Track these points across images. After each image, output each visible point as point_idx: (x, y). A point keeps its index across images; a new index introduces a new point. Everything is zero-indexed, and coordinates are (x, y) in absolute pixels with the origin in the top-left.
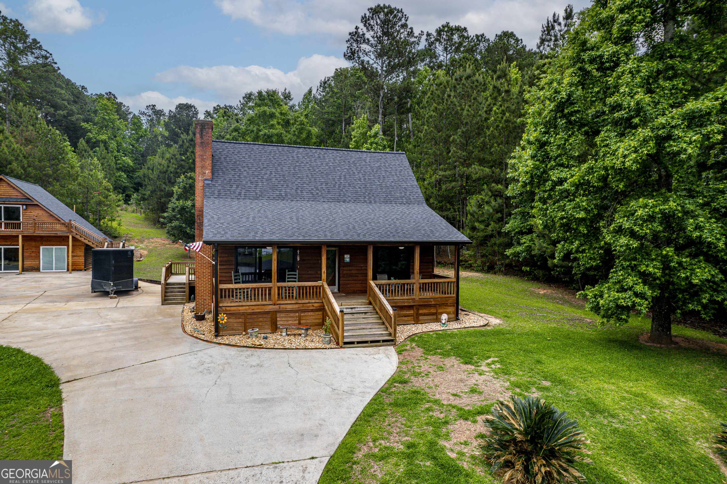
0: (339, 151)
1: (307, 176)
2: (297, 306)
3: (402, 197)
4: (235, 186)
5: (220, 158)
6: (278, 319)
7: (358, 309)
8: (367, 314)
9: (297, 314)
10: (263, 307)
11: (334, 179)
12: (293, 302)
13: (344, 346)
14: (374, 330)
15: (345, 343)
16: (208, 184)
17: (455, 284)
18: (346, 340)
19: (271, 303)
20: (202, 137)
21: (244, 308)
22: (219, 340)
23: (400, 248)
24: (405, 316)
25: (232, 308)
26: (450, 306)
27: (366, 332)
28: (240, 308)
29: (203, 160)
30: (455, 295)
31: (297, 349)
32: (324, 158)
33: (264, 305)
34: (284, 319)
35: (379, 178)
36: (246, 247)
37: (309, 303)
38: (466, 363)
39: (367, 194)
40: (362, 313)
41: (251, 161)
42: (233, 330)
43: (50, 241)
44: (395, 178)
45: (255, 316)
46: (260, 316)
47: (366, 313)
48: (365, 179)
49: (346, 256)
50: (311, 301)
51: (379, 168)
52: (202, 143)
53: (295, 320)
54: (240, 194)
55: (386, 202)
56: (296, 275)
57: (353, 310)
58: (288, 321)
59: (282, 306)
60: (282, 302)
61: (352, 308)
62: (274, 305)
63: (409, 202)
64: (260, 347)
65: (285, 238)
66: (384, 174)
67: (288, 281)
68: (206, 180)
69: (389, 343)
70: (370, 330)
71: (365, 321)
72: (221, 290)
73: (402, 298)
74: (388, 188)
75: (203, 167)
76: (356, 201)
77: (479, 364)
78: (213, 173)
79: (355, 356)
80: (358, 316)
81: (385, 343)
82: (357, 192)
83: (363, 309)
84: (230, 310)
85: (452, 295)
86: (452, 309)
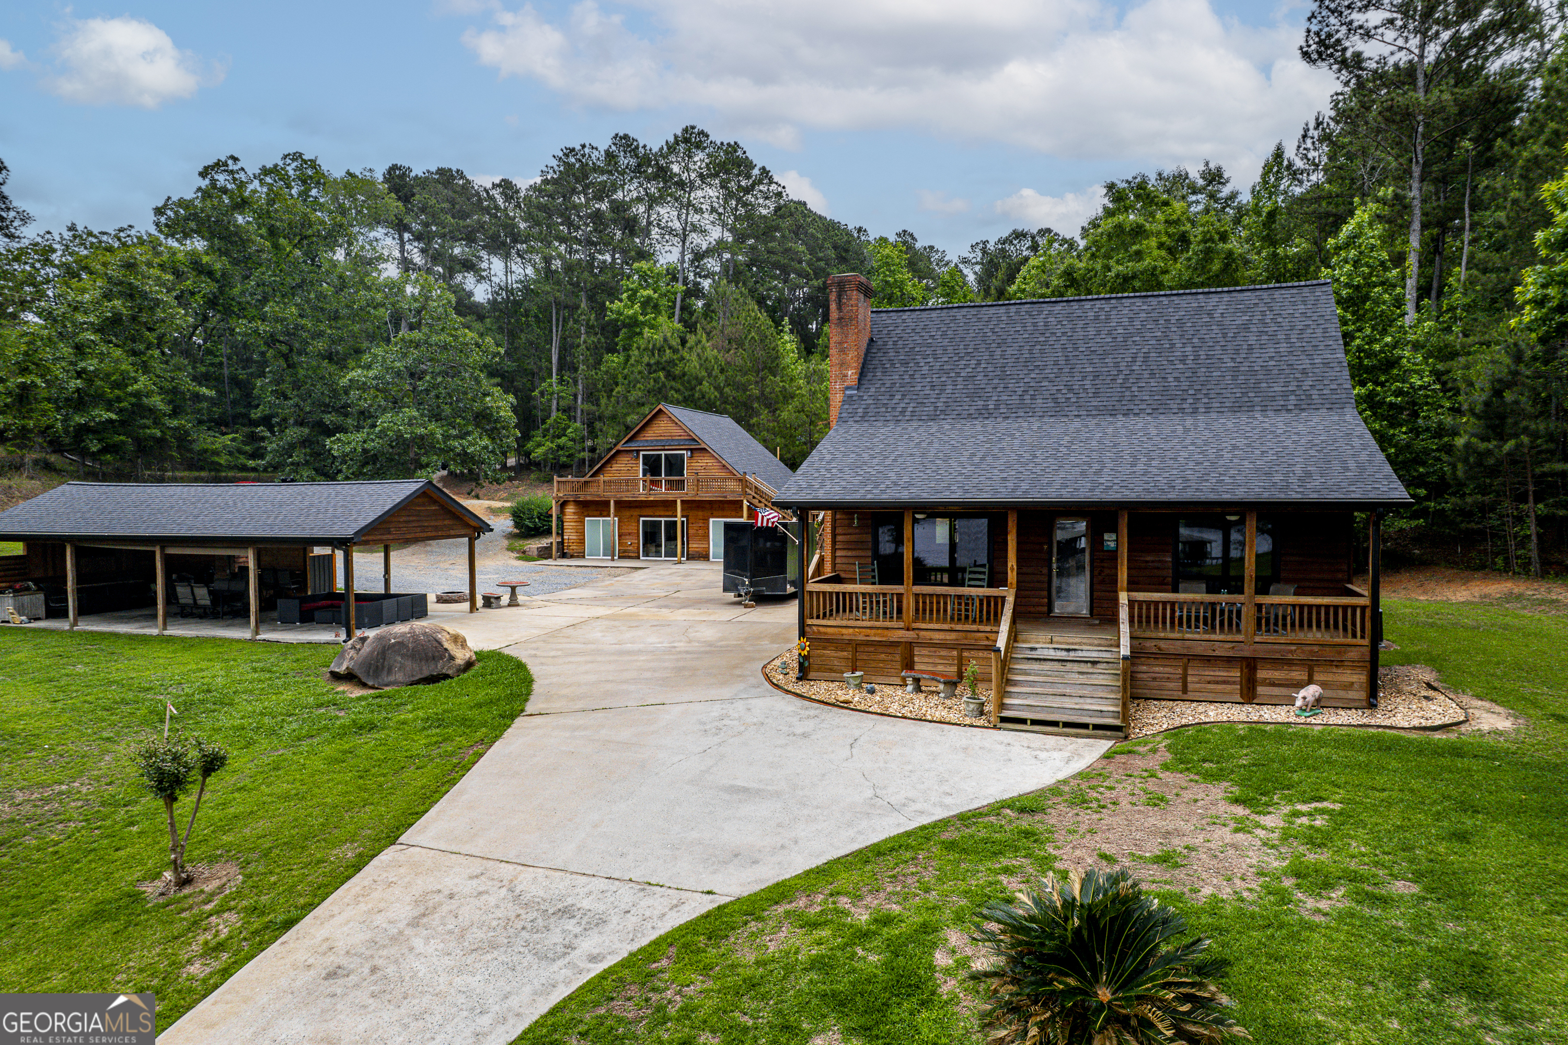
0: (1150, 299)
1: (1056, 363)
2: (953, 636)
3: (1285, 395)
4: (898, 397)
5: (885, 343)
6: (916, 659)
7: (1080, 654)
8: (1099, 666)
9: (955, 653)
10: (886, 632)
11: (1117, 365)
12: (945, 627)
13: (999, 725)
14: (1089, 700)
15: (1004, 720)
16: (851, 396)
17: (1368, 613)
18: (1006, 714)
19: (901, 624)
20: (840, 308)
21: (851, 630)
22: (803, 688)
23: (1228, 518)
24: (1217, 683)
25: (829, 630)
26: (1353, 668)
27: (1068, 703)
28: (844, 631)
29: (843, 351)
30: (1366, 642)
31: (905, 718)
32: (1108, 318)
33: (887, 628)
34: (926, 660)
35: (1237, 352)
36: (854, 513)
37: (978, 631)
38: (1237, 801)
39: (1191, 392)
40: (1087, 662)
41: (946, 342)
42: (831, 670)
43: (723, 509)
44: (1283, 347)
45: (872, 649)
46: (881, 649)
47: (1094, 663)
48: (1197, 357)
49: (1106, 536)
50: (982, 628)
51: (1246, 327)
52: (840, 319)
53: (951, 665)
54: (903, 412)
55: (1236, 408)
56: (984, 573)
57: (1072, 654)
58: (935, 664)
59: (922, 633)
60: (923, 626)
61: (1068, 650)
62: (908, 629)
63: (1305, 404)
64: (845, 705)
65: (925, 495)
66: (1252, 339)
67: (969, 586)
68: (848, 388)
69: (1109, 733)
70: (1081, 700)
71: (1083, 679)
72: (811, 593)
73: (1207, 637)
74: (1254, 373)
75: (842, 364)
76: (1157, 410)
77: (1271, 809)
78: (862, 375)
79: (1002, 748)
80: (1077, 667)
81: (1100, 732)
82: (1166, 389)
83: (1095, 654)
84: (825, 634)
85: (1358, 641)
86: (1359, 678)
